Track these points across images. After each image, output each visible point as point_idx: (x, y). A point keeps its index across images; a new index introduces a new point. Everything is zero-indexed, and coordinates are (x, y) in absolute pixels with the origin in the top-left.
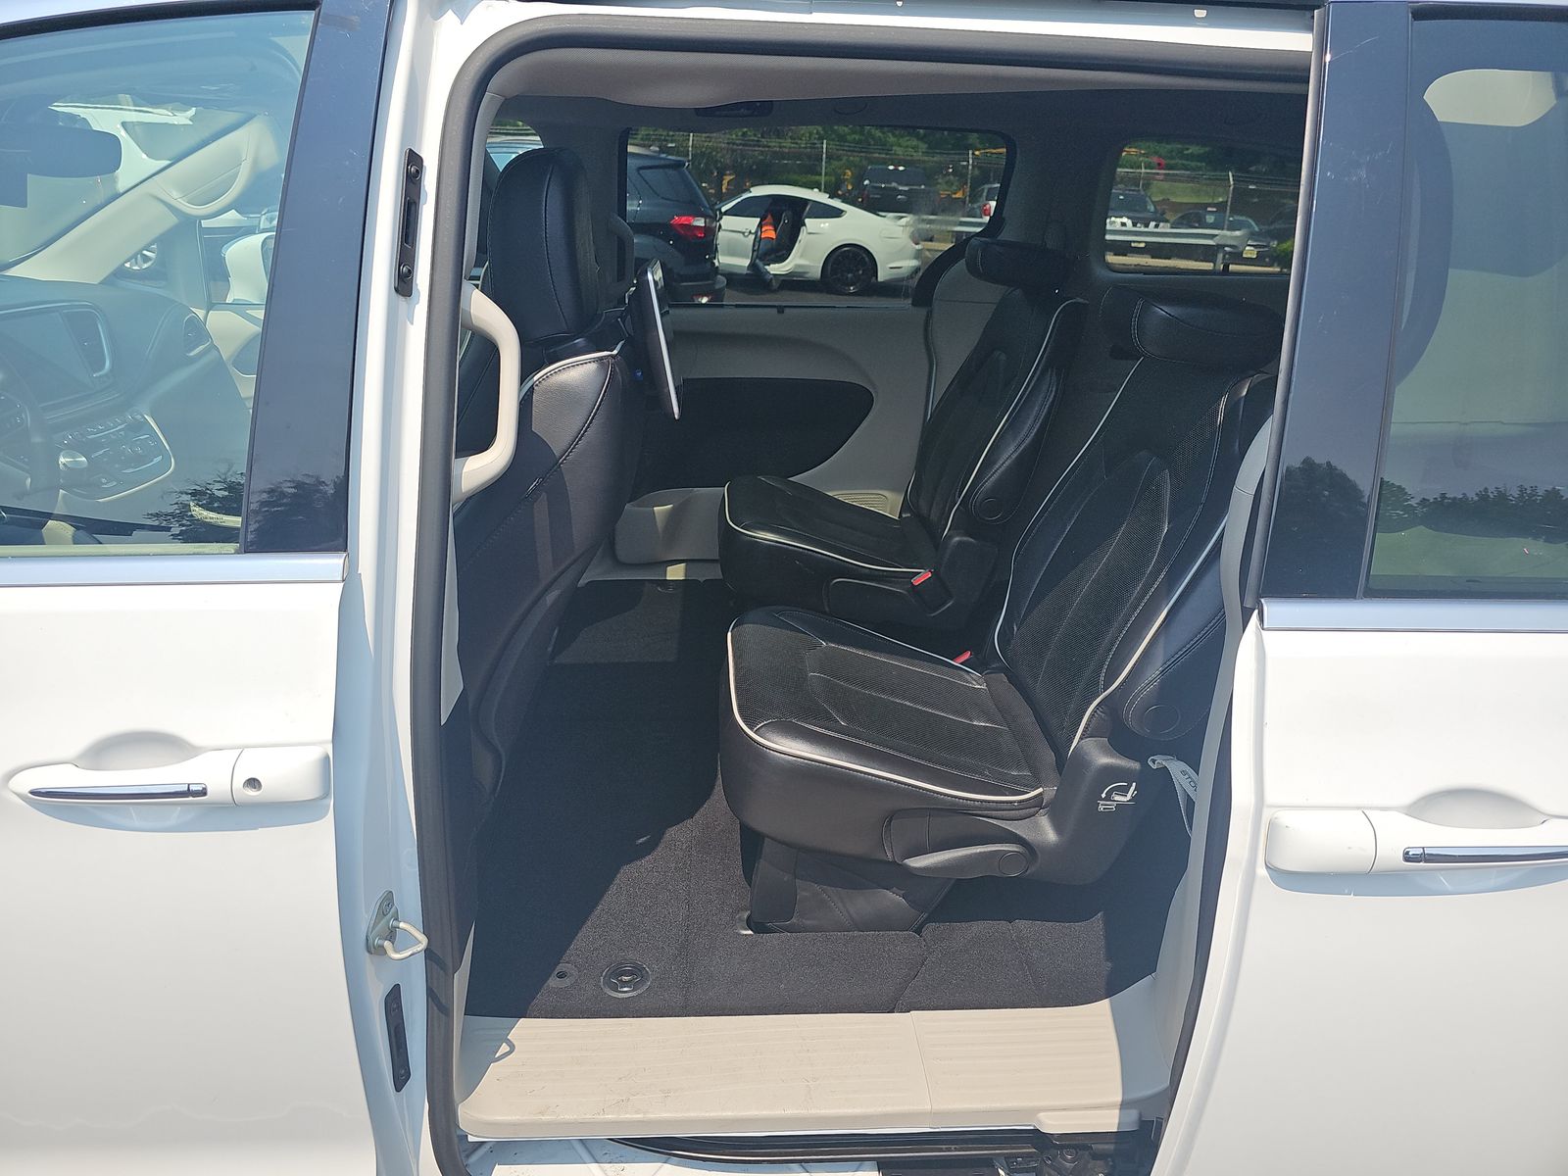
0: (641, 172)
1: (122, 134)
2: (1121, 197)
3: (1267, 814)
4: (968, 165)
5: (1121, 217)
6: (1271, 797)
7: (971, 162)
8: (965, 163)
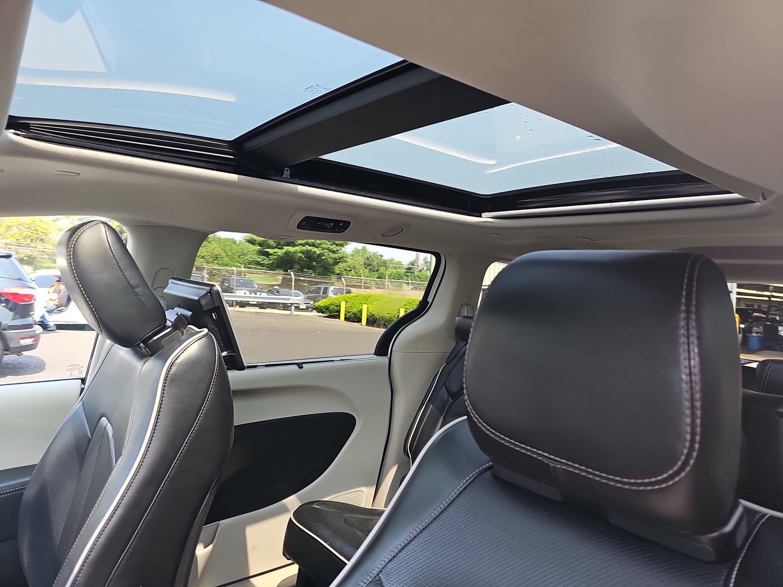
2: (241, 281)
5: (244, 290)
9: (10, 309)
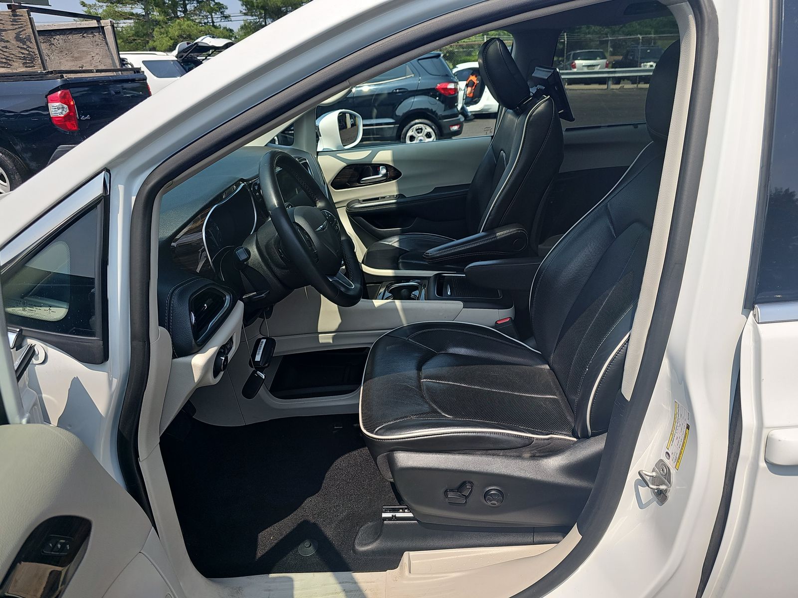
0: (419, 61)
1: (144, 69)
2: (648, 51)
3: (765, 433)
4: (564, 42)
5: (650, 62)
6: (767, 422)
7: (566, 39)
8: (563, 41)
9: (443, 102)
